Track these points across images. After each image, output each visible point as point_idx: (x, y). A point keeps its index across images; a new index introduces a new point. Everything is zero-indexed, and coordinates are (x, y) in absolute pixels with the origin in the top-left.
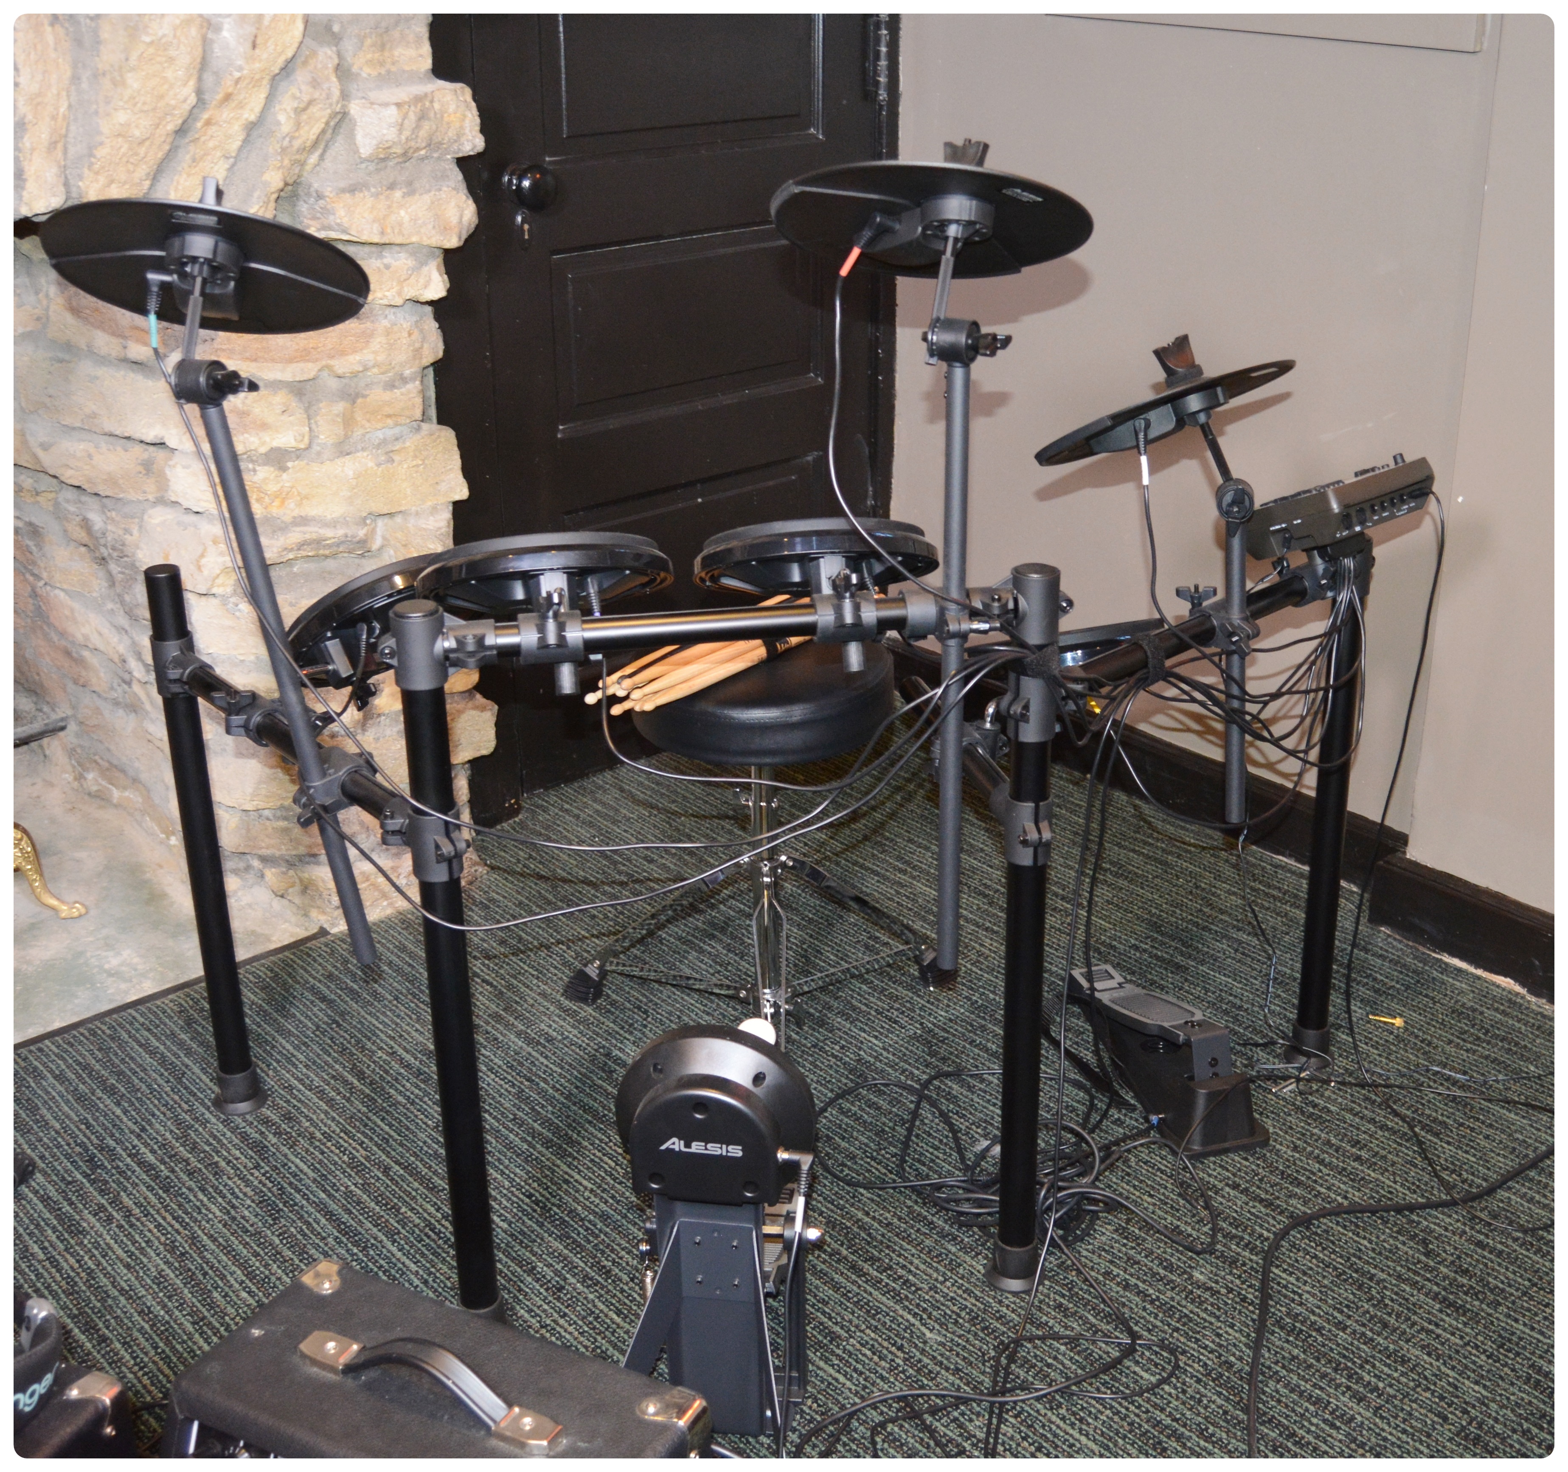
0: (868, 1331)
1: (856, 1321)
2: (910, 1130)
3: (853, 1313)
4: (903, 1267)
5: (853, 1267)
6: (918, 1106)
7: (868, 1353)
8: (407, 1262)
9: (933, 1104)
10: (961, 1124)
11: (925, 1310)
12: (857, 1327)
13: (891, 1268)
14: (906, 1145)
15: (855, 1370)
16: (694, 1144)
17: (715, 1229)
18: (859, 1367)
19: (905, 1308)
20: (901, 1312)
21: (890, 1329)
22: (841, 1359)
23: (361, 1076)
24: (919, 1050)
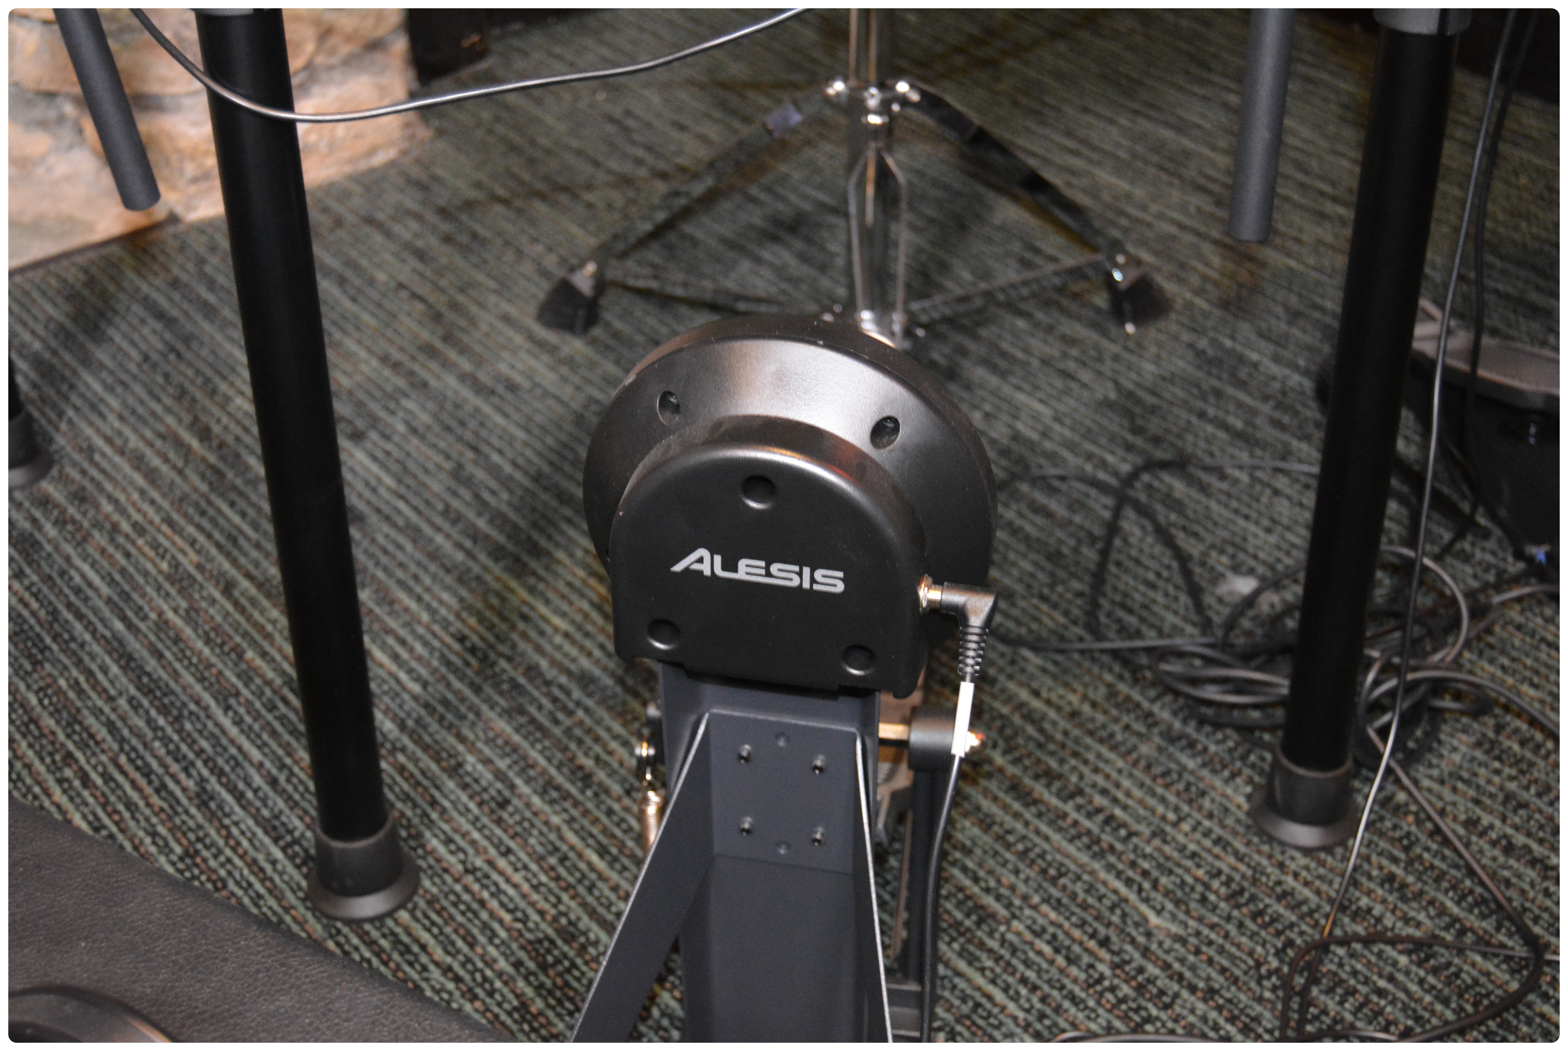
0: (1045, 908)
1: (1022, 888)
2: (1105, 553)
3: (1017, 872)
4: (1104, 792)
5: (1015, 788)
6: (1117, 512)
7: (1047, 949)
8: (246, 745)
9: (1143, 511)
10: (1194, 549)
11: (1145, 874)
12: (1025, 898)
13: (1080, 792)
14: (1099, 577)
15: (1024, 981)
16: (742, 563)
17: (781, 731)
18: (1031, 975)
19: (1110, 867)
20: (1103, 875)
21: (1085, 906)
22: (998, 959)
23: (205, 434)
24: (1115, 424)
